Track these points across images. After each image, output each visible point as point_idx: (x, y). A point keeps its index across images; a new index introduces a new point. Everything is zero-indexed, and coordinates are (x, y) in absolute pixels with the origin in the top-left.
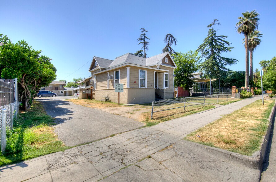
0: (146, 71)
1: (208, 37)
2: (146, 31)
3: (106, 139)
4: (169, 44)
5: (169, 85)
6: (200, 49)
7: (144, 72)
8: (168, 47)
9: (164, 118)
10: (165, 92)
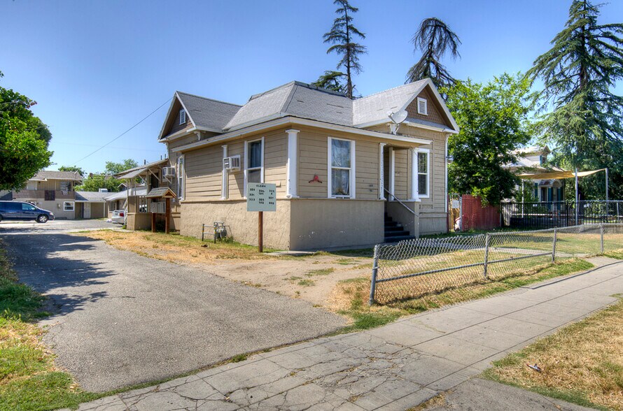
0: (353, 144)
1: (567, 27)
2: (354, 10)
3: (217, 370)
4: (430, 53)
5: (432, 190)
6: (540, 68)
7: (347, 145)
8: (428, 62)
9: (415, 302)
10: (417, 210)
